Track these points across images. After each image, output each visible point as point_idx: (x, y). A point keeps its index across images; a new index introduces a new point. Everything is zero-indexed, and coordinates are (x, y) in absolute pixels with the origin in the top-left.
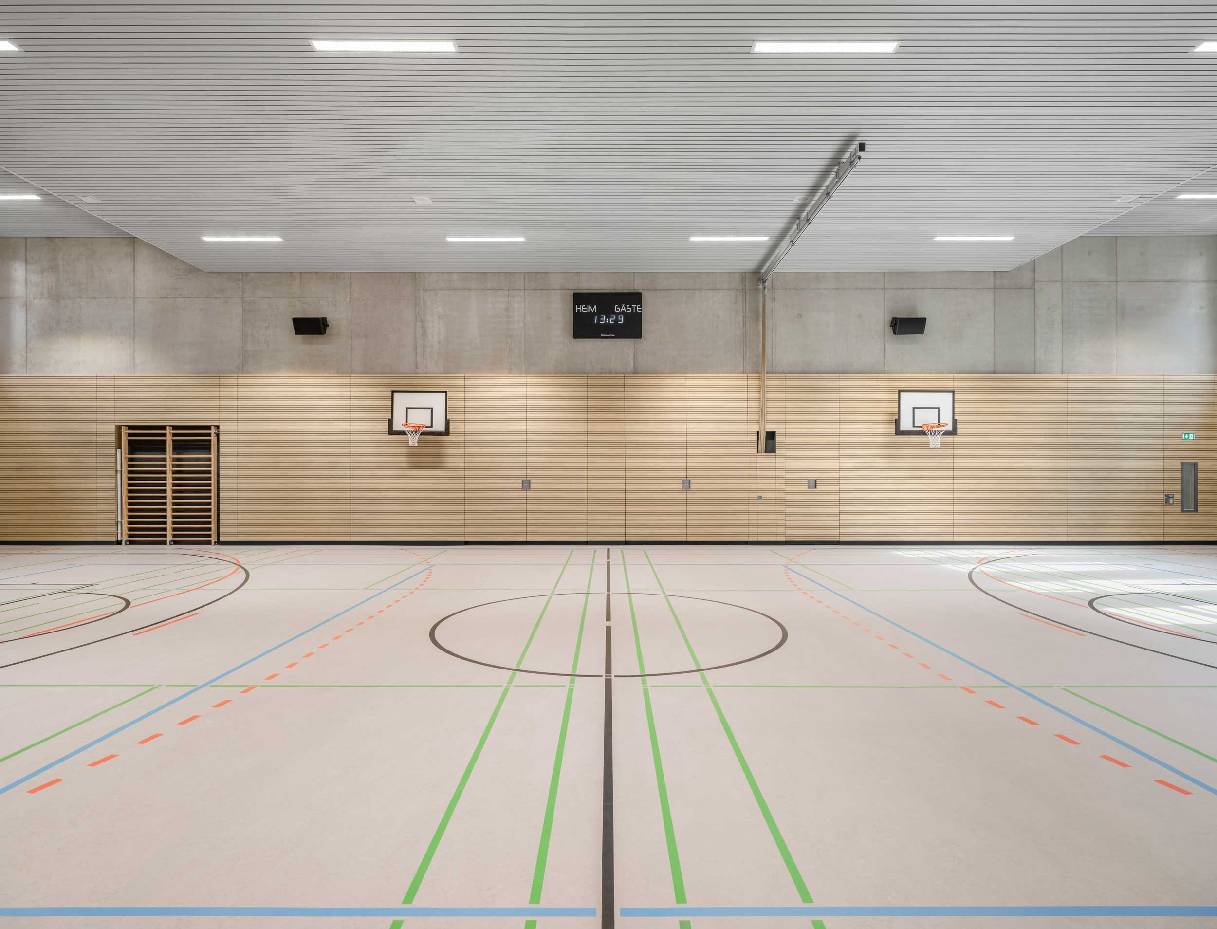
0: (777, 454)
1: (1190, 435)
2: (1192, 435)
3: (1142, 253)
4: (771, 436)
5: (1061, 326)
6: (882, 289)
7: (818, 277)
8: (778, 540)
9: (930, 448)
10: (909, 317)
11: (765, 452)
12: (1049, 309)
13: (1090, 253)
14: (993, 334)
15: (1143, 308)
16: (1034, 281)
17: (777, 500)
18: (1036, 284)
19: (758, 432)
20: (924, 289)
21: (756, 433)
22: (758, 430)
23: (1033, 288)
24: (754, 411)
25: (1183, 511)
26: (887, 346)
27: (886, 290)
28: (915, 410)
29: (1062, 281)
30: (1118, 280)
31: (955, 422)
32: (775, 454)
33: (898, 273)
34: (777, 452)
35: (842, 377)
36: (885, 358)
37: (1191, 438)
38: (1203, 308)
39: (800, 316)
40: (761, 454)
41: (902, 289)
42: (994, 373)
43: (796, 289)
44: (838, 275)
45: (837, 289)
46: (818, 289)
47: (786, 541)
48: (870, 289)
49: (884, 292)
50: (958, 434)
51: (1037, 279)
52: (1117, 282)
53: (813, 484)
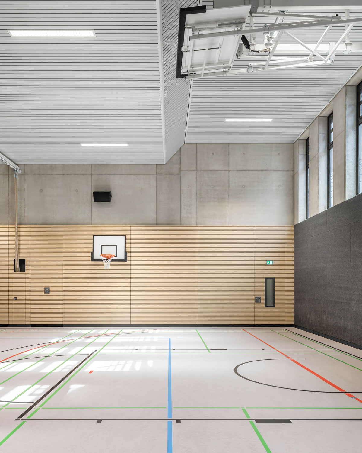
0: (26, 273)
1: (270, 261)
2: (272, 261)
3: (244, 154)
4: (22, 262)
5: (196, 197)
6: (90, 175)
7: (52, 167)
8: (26, 324)
9: (105, 269)
10: (106, 191)
11: (20, 272)
12: (189, 187)
13: (213, 154)
14: (156, 202)
15: (244, 186)
16: (180, 170)
17: (26, 300)
18: (181, 172)
19: (14, 259)
20: (115, 175)
21: (14, 260)
22: (14, 258)
23: (179, 174)
24: (12, 247)
25: (266, 306)
26: (93, 209)
27: (92, 176)
28: (103, 246)
29: (197, 170)
30: (230, 170)
31: (126, 254)
32: (25, 273)
33: (100, 165)
34: (26, 271)
35: (65, 227)
36: (92, 215)
37: (271, 263)
38: (280, 186)
39: (41, 191)
40: (17, 273)
41: (101, 175)
42: (157, 224)
43: (39, 174)
44: (64, 166)
45: (63, 174)
46: (52, 174)
47: (31, 324)
48: (83, 175)
49: (91, 176)
50: (128, 261)
51: (182, 169)
52: (229, 171)
53: (47, 291)
